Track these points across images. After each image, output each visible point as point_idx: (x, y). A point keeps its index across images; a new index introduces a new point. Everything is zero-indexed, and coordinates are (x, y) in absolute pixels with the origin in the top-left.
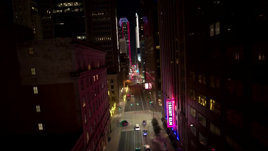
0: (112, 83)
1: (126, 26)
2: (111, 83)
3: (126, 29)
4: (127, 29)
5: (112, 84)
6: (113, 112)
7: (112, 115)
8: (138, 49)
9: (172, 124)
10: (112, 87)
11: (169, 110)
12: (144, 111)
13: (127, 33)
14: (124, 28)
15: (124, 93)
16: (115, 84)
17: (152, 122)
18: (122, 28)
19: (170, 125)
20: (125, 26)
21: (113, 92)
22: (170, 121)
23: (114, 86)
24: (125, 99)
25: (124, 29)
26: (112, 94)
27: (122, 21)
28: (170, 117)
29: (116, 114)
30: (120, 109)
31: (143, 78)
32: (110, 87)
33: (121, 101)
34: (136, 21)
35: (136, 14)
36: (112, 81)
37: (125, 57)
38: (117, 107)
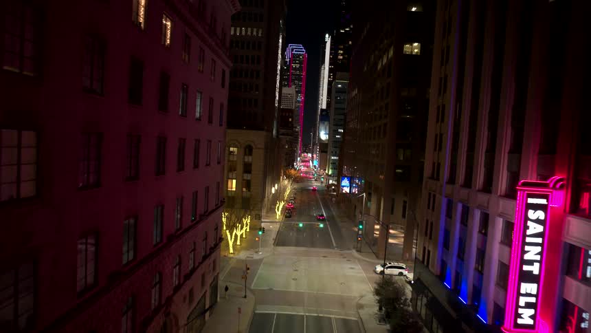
0: (246, 157)
1: (300, 63)
2: (245, 154)
3: (298, 69)
4: (300, 69)
5: (248, 159)
6: (238, 243)
7: (231, 251)
8: (322, 110)
9: (531, 322)
10: (248, 169)
11: (528, 240)
12: (336, 250)
13: (300, 80)
14: (294, 66)
15: (278, 197)
16: (257, 160)
17: (377, 292)
18: (289, 67)
19: (520, 321)
20: (297, 63)
21: (248, 184)
22: (523, 301)
23: (253, 168)
24: (279, 213)
25: (295, 69)
26: (244, 189)
27: (292, 50)
28: (529, 278)
29: (247, 249)
30: (260, 233)
31: (330, 173)
32: (240, 168)
33: (267, 217)
34: (325, 52)
35: (327, 36)
36: (249, 150)
37: (290, 120)
38: (254, 228)
